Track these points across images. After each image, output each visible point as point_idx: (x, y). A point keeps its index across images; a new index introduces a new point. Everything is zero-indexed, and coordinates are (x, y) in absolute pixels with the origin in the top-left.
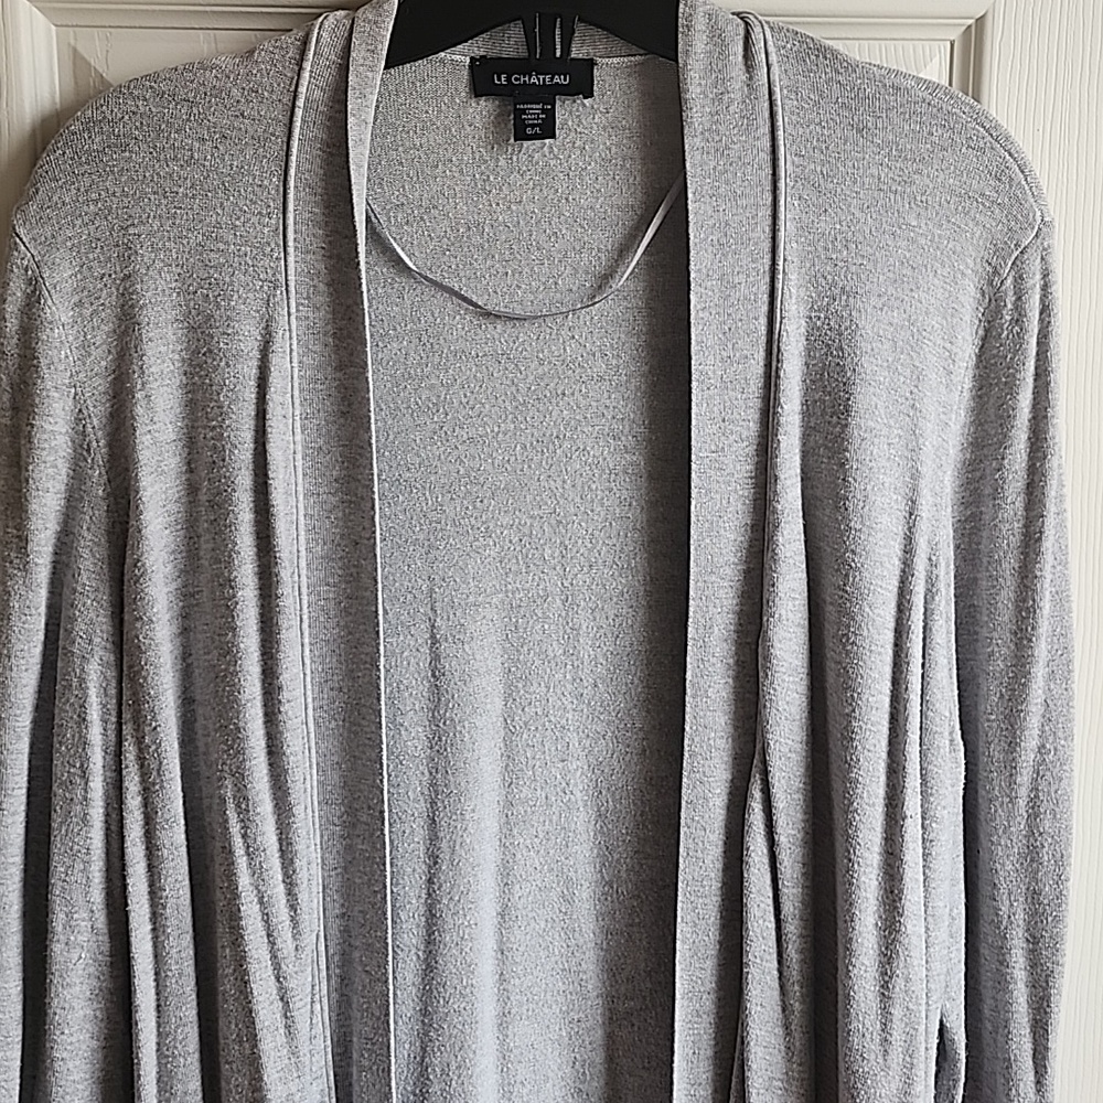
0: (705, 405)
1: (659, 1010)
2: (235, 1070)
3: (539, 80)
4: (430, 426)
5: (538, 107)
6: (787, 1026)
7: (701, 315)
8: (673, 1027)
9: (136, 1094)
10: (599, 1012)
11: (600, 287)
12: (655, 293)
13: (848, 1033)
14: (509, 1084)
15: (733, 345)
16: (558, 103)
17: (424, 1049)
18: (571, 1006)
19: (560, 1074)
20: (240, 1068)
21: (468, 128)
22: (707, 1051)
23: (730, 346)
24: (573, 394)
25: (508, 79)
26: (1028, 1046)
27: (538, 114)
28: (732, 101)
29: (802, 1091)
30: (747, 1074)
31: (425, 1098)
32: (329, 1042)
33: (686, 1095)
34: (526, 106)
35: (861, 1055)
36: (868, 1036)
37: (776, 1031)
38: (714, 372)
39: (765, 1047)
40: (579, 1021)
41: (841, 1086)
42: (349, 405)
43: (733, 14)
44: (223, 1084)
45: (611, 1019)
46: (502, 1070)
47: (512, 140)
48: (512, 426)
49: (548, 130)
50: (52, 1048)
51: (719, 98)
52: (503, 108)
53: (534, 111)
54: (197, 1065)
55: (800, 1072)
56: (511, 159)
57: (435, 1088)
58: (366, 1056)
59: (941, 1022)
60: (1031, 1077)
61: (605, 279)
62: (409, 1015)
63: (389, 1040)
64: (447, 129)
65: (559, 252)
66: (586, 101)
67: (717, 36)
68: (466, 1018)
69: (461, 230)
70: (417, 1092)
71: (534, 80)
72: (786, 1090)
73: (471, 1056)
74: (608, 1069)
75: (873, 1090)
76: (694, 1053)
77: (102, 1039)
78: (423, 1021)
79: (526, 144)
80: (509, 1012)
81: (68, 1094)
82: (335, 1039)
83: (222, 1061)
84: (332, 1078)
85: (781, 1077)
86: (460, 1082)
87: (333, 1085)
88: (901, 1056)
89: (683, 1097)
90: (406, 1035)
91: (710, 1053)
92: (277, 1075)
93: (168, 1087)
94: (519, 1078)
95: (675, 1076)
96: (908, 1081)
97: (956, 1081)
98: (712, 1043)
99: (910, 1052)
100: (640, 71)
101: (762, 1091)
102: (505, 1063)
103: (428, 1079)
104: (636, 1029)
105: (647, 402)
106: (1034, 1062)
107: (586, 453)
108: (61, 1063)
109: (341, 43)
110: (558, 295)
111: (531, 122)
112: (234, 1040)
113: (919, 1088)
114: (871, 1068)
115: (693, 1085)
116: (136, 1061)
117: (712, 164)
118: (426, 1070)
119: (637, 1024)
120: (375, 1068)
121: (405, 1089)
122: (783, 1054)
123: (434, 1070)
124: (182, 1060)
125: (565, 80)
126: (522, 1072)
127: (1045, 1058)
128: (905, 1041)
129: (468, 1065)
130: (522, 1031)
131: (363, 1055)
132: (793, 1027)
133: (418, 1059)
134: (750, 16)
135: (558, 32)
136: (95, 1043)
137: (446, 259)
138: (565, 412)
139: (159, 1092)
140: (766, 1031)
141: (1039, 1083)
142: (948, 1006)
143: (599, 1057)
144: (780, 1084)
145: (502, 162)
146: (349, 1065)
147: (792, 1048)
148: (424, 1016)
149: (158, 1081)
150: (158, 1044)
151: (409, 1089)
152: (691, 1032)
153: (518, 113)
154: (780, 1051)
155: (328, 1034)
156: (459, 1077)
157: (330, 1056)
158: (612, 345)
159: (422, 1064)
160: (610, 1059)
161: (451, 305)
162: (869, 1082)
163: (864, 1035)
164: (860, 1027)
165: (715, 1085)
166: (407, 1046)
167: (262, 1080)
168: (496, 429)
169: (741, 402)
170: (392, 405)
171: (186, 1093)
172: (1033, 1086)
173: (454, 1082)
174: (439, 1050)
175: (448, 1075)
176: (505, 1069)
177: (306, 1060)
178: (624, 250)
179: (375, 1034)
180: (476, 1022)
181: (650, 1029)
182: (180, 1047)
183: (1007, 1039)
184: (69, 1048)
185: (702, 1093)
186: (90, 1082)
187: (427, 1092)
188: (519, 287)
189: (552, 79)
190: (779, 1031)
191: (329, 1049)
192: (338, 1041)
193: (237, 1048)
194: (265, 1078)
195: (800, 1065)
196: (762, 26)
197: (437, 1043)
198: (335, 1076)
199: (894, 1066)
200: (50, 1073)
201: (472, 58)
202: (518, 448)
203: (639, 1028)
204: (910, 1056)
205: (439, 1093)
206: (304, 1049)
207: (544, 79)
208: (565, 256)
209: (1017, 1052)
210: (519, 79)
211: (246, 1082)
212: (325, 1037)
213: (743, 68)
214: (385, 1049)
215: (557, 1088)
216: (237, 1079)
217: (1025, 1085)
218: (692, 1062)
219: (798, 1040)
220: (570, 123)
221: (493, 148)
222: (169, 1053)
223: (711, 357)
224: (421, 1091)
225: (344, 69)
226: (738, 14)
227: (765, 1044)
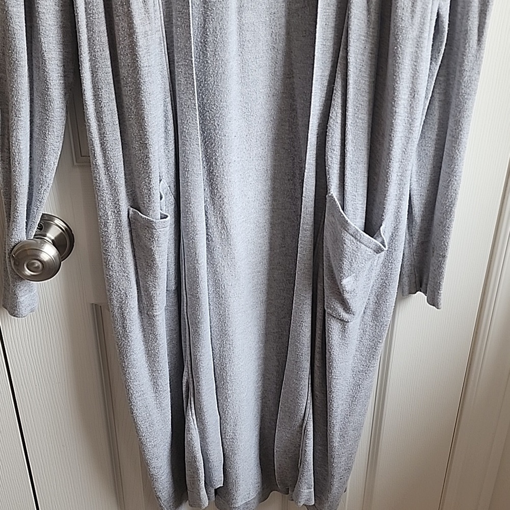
1: (311, 7)
2: (121, 19)
6: (368, 11)
8: (317, 10)
9: (78, 31)
10: (283, 9)
13: (397, 8)
14: (243, 41)
17: (205, 21)
18: (271, 6)
19: (265, 39)
20: (123, 18)
22: (332, 24)
26: (476, 23)
29: (373, 42)
30: (349, 32)
31: (206, 44)
32: (162, 15)
33: (322, 45)
35: (402, 19)
36: (405, 9)
37: (364, 12)
39: (358, 19)
40: (274, 13)
41: (391, 35)
44: (116, 27)
45: (289, 13)
46: (240, 34)
50: (38, 7)
54: (104, 19)
55: (373, 32)
57: (210, 39)
58: (179, 20)
59: (438, 10)
60: (475, 38)
62: (198, 3)
63: (189, 11)
68: (224, 5)
70: (202, 41)
72: (366, 41)
73: (226, 23)
74: (287, 38)
75: (405, 35)
76: (326, 24)
77: (60, 6)
78: (204, 7)
80: (243, 6)
81: (47, 30)
82: (165, 14)
83: (115, 16)
84: (164, 32)
85: (364, 35)
86: (221, 36)
87: (165, 36)
88: (419, 19)
89: (320, 46)
90: (196, 13)
91: (333, 25)
92: (140, 21)
93: (92, 29)
94: (247, 39)
95: (317, 34)
96: (421, 31)
97: (442, 42)
98: (334, 20)
99: (423, 17)
101: (355, 41)
102: (241, 30)
103: (207, 35)
104: (300, 17)
106: (478, 31)
108: (43, 15)
112: (120, 5)
113: (426, 35)
114: (405, 25)
115: (325, 40)
116: (76, 14)
118: (206, 30)
119: (300, 15)
120: (183, 25)
121: (197, 40)
122: (366, 24)
123: (210, 30)
124: (97, 15)
126: (249, 36)
127: (483, 28)
128: (422, 12)
129: (225, 28)
130: (249, 16)
131: (178, 20)
132: (371, 10)
133: (202, 25)
136: (57, 8)
139: (88, 31)
140: (359, 12)
141: (479, 40)
142: (442, 4)
143: (283, 32)
144: (363, 38)
146: (172, 27)
147: (370, 21)
148: (205, 4)
149: (87, 27)
150: (85, 8)
151: (198, 40)
152: (325, 14)
154: (365, 23)
155: (162, 10)
156: (221, 34)
157: (163, 21)
159: (204, 28)
160: (288, 33)
162: (404, 31)
163: (403, 9)
164: (402, 5)
165: (334, 41)
166: (197, 19)
167: (133, 23)
171: (99, 32)
172: (476, 42)
173: (218, 36)
174: (212, 20)
175: (216, 32)
176: (241, 34)
177: (153, 15)
179: (183, 9)
180: (228, 8)
181: (307, 17)
182: (95, 9)
183: (468, 19)
184: (46, 7)
185: (329, 44)
186: (57, 27)
187: (207, 41)
190: (365, 12)
191: (162, 18)
192: (166, 15)
193: (121, 8)
194: (134, 22)
195: (373, 29)
197: (211, 17)
198: (166, 32)
199: (416, 23)
200: (38, 19)
203: (301, 17)
204: (424, 19)
205: (212, 41)
206: (151, 10)
209: (471, 26)
211: (126, 25)
212: (160, 12)
214: (188, 15)
215: (264, 45)
216: (122, 24)
217: (473, 41)
218: (325, 29)
219: (373, 17)
222: (91, 12)
224: (204, 41)
227: (358, 18)
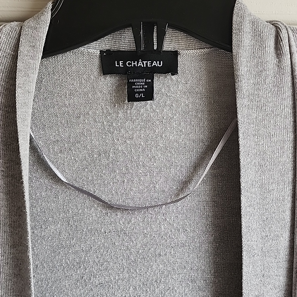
0: (251, 266)
3: (143, 64)
4: (75, 277)
5: (142, 80)
7: (248, 210)
11: (182, 189)
12: (216, 192)
15: (269, 228)
16: (155, 79)
21: (99, 94)
23: (267, 229)
24: (165, 255)
25: (124, 64)
27: (143, 85)
28: (267, 76)
34: (135, 80)
38: (257, 245)
42: (20, 270)
43: (267, 22)
47: (127, 101)
48: (127, 275)
49: (149, 95)
51: (259, 74)
52: (121, 82)
53: (140, 83)
56: (126, 112)
61: (185, 184)
64: (86, 94)
65: (157, 168)
66: (173, 77)
67: (258, 35)
69: (95, 156)
71: (140, 64)
79: (135, 103)
100: (207, 58)
105: (212, 259)
107: (174, 291)
109: (13, 42)
110: (156, 194)
111: (138, 90)
117: (254, 116)
125: (160, 64)
134: (279, 23)
135: (155, 34)
137: (85, 174)
138: (161, 266)
145: (121, 115)
153: (130, 85)
158: (190, 225)
161: (88, 202)
168: (117, 278)
169: (275, 264)
170: (51, 265)
178: (197, 166)
188: (131, 190)
189: (152, 63)
196: (287, 29)
201: (101, 51)
202: (131, 289)
207: (147, 64)
208: (160, 171)
210: (131, 64)
213: (274, 55)
220: (163, 90)
221: (115, 106)
223: (255, 236)
225: (15, 58)
226: (270, 22)
